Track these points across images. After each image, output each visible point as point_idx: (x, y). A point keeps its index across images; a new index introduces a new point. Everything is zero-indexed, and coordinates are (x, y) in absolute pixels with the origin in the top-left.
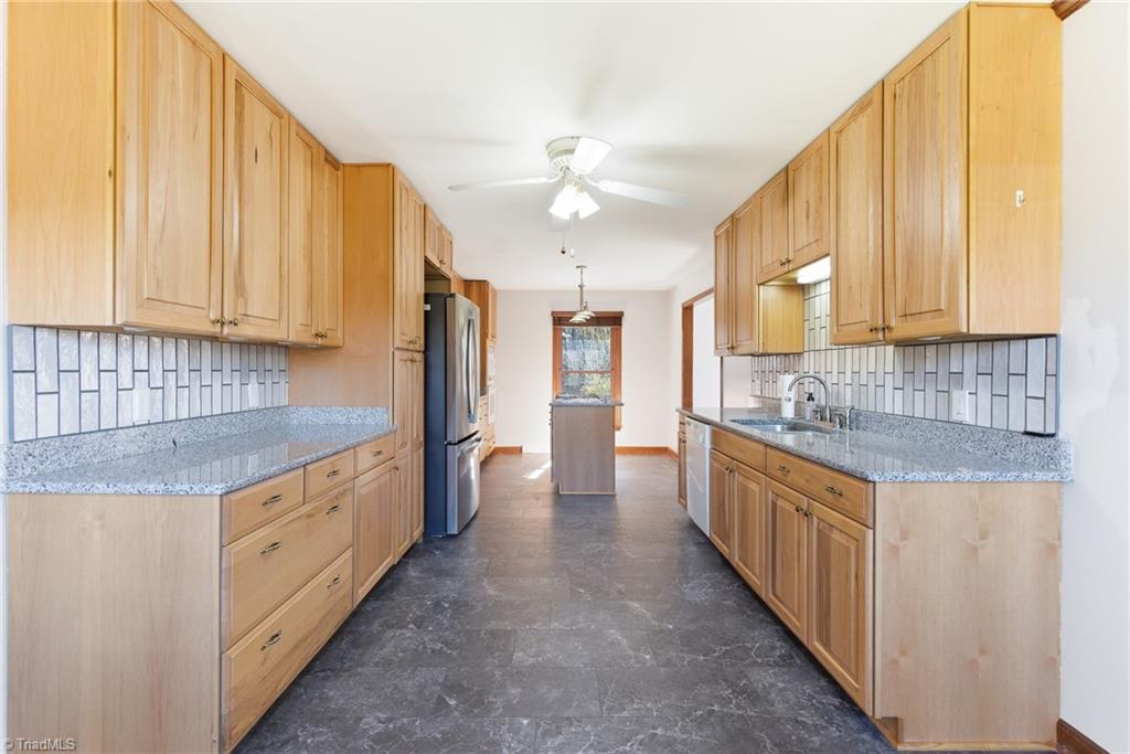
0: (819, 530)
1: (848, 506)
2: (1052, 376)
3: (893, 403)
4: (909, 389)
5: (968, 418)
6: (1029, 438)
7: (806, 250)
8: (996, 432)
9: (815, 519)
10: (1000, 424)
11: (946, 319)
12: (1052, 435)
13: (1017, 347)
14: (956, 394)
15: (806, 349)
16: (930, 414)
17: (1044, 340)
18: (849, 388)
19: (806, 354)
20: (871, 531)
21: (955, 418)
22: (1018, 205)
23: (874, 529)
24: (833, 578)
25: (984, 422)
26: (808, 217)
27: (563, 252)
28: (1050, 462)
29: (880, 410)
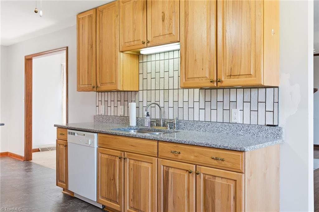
0: (205, 180)
1: (229, 165)
2: (276, 103)
3: (199, 115)
4: (208, 109)
5: (239, 121)
6: (268, 127)
7: (161, 37)
8: (254, 126)
9: (202, 175)
10: (254, 122)
11: (253, 78)
12: (277, 126)
13: (262, 91)
14: (233, 111)
15: (141, 88)
16: (220, 120)
17: (273, 88)
18: (171, 110)
19: (141, 92)
20: (244, 174)
21: (233, 121)
22: (272, 35)
23: (245, 173)
24: (218, 202)
25: (247, 122)
26: (163, 21)
27: (36, 12)
28: (278, 136)
29: (191, 119)
